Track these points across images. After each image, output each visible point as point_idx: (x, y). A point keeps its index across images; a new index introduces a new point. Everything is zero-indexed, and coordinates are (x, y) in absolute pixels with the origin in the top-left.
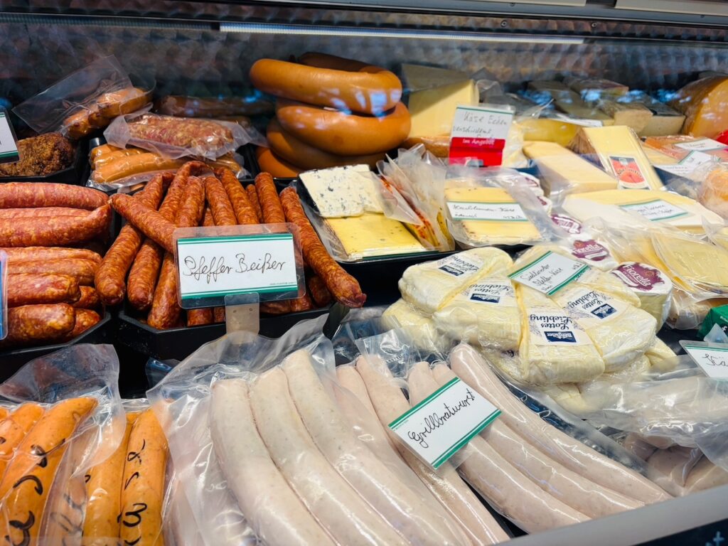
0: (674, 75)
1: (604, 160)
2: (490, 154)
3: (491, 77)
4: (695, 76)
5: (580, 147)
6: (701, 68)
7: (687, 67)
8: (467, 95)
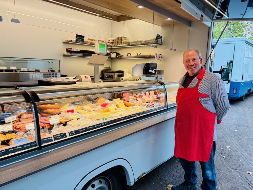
0: (95, 98)
1: (86, 110)
2: (72, 111)
3: (69, 102)
4: (98, 98)
5: (83, 109)
6: (98, 97)
7: (96, 97)
8: (67, 105)
